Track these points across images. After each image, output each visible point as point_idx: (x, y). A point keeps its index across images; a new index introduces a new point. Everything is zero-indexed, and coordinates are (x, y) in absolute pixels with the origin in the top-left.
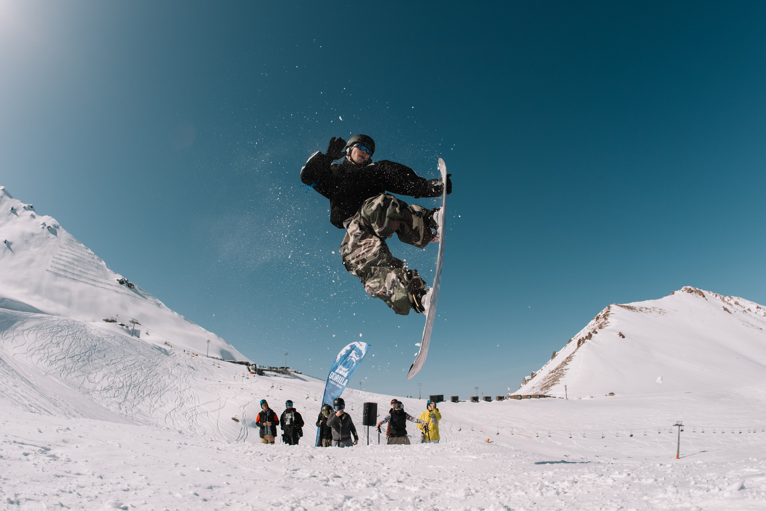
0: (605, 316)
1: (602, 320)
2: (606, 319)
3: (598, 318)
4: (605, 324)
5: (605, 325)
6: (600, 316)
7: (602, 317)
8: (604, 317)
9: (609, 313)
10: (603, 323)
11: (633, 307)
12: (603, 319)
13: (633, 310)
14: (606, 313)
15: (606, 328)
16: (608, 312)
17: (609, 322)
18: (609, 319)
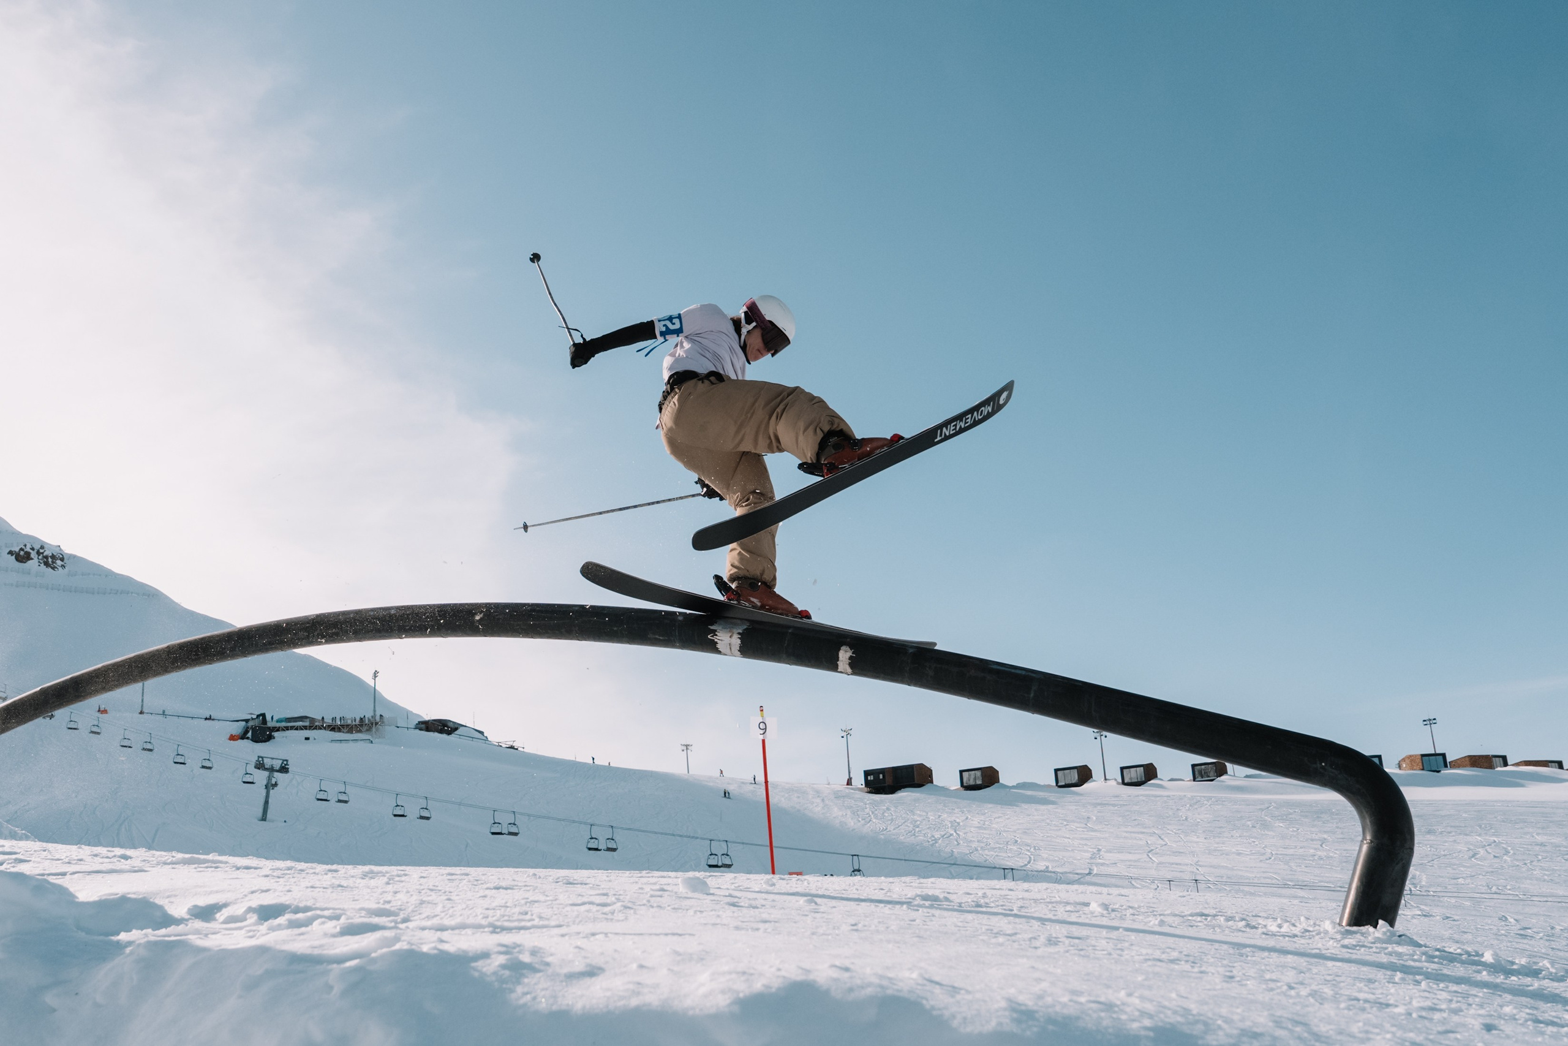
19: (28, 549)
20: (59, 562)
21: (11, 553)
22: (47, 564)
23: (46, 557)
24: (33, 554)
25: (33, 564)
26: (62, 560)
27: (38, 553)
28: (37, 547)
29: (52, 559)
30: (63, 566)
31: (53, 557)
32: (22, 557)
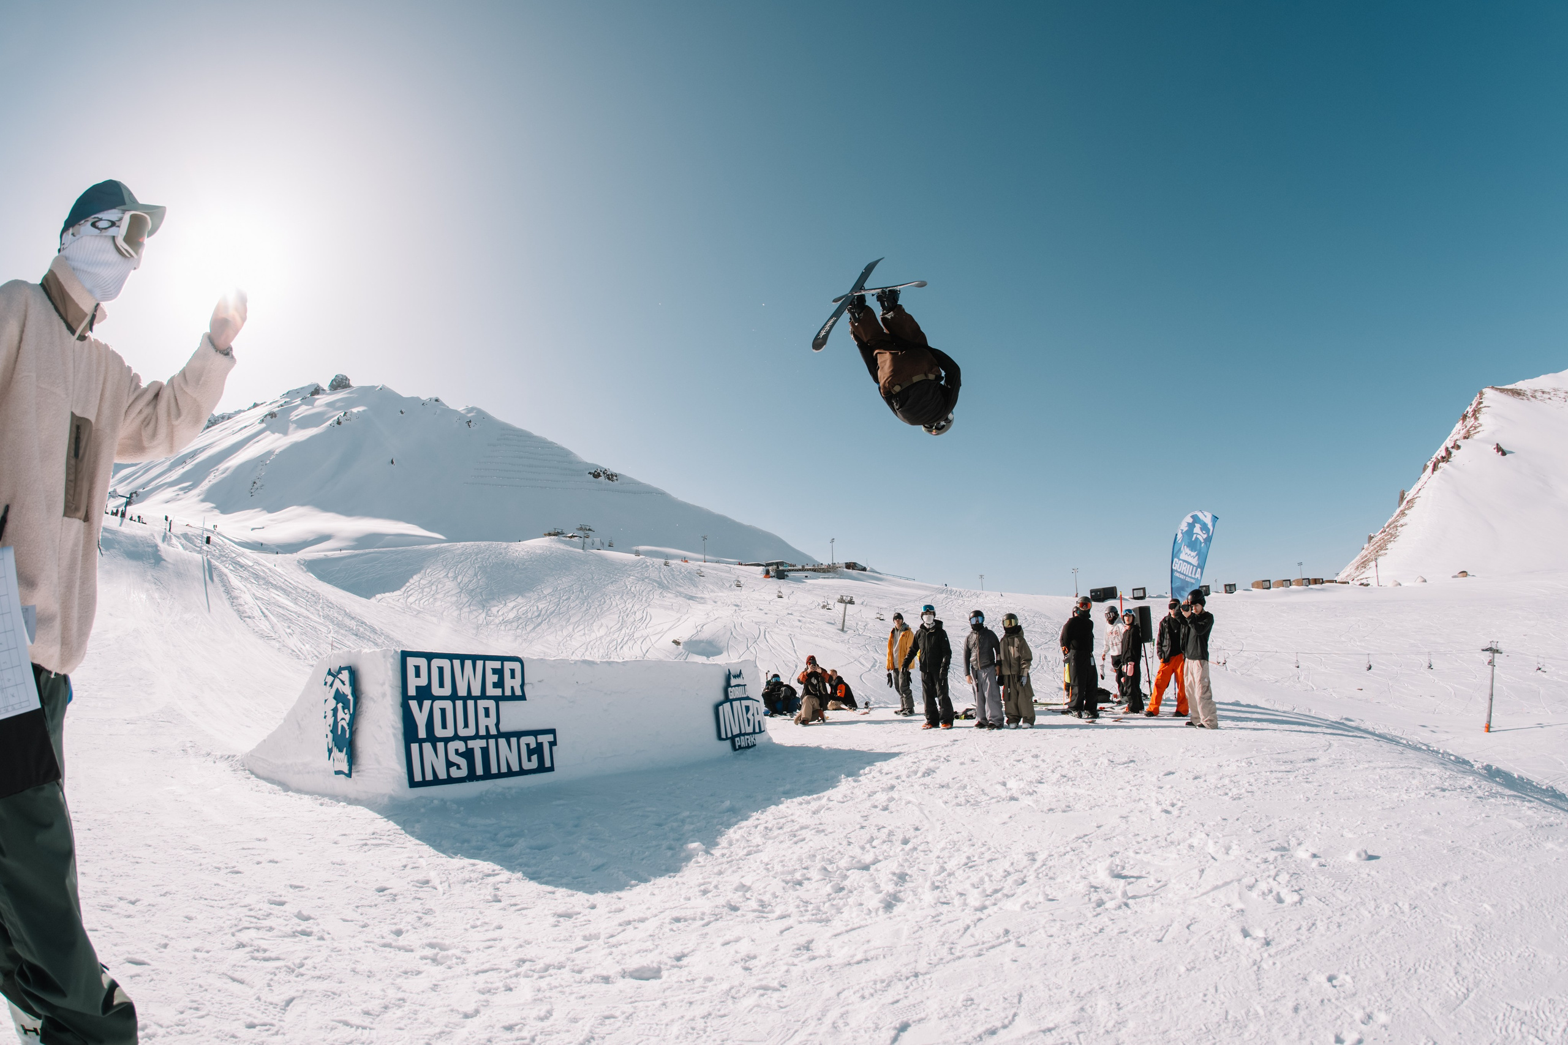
0: (1475, 412)
1: (1470, 422)
2: (1476, 419)
3: (1465, 417)
4: (1475, 428)
5: (1475, 431)
6: (1468, 412)
7: (1470, 416)
8: (1473, 415)
9: (1481, 406)
10: (1471, 427)
11: (1521, 390)
12: (1473, 419)
13: (1521, 397)
14: (1476, 407)
15: (1476, 437)
16: (1480, 403)
17: (1481, 425)
18: (1482, 418)
19: (599, 471)
20: (615, 478)
21: (590, 473)
22: (609, 479)
23: (608, 475)
24: (602, 474)
25: (602, 478)
26: (616, 476)
27: (604, 473)
28: (603, 470)
29: (611, 477)
30: (617, 480)
31: (612, 475)
32: (596, 475)
